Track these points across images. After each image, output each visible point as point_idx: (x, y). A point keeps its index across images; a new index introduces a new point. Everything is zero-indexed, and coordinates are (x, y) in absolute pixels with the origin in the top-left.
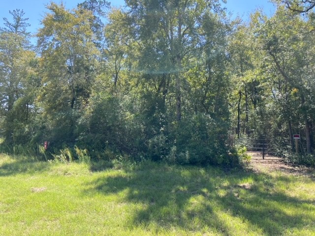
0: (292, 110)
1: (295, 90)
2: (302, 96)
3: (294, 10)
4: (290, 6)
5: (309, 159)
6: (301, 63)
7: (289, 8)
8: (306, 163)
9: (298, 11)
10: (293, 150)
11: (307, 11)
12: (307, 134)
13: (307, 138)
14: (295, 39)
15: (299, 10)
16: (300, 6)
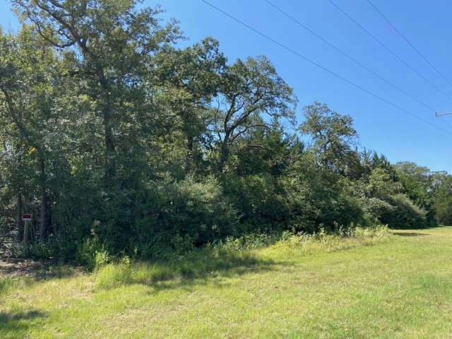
0: (24, 179)
1: (34, 149)
2: (42, 160)
3: (46, 39)
4: (42, 30)
5: (40, 249)
6: (47, 114)
7: (39, 31)
8: (34, 255)
9: (51, 41)
10: (20, 237)
11: (63, 47)
12: (42, 214)
13: (41, 220)
14: (40, 79)
15: (54, 41)
16: (55, 36)
